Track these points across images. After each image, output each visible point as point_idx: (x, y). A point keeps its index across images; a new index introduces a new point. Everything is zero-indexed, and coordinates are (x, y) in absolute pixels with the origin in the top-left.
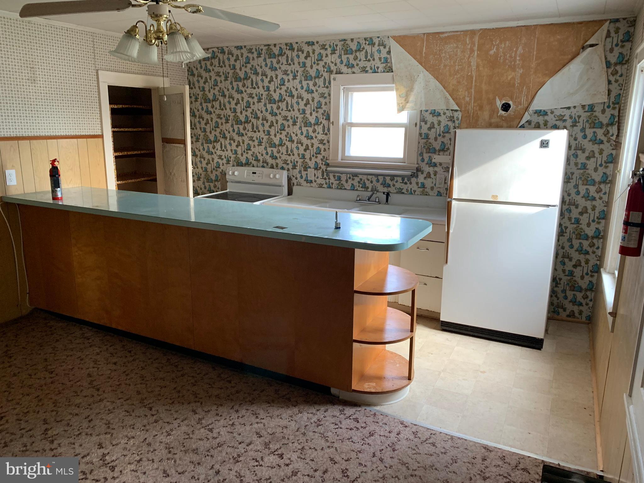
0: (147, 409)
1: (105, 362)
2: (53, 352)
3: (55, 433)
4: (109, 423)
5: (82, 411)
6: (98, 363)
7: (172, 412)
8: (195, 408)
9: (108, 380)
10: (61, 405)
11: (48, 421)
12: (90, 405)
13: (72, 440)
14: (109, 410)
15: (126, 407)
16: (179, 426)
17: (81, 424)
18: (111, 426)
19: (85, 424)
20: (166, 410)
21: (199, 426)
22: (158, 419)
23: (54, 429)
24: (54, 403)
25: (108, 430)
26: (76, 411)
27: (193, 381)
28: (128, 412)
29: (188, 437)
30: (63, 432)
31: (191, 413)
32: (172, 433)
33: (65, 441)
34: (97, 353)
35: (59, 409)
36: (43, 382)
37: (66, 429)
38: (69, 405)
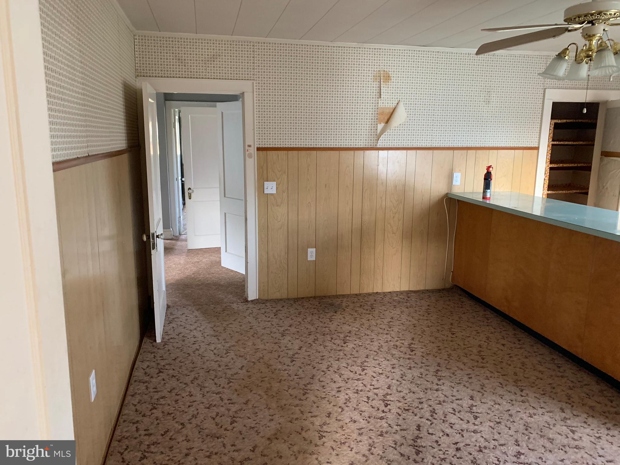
0: (518, 389)
1: (496, 341)
2: (459, 320)
3: (443, 375)
4: (484, 386)
5: (466, 368)
6: (490, 340)
7: (541, 401)
8: (564, 407)
9: (493, 355)
10: (453, 358)
11: (441, 365)
12: (473, 367)
13: (453, 385)
14: (487, 377)
15: (501, 380)
16: (542, 414)
17: (463, 377)
18: (485, 389)
19: (466, 378)
20: (535, 397)
21: (562, 423)
22: (525, 400)
23: (444, 372)
24: (448, 355)
25: (481, 391)
26: (462, 366)
27: (571, 385)
28: (501, 384)
29: (548, 426)
30: (449, 377)
31: (559, 410)
32: (534, 417)
33: (448, 383)
34: (492, 332)
35: (451, 361)
36: (445, 338)
37: (452, 375)
38: (458, 361)
